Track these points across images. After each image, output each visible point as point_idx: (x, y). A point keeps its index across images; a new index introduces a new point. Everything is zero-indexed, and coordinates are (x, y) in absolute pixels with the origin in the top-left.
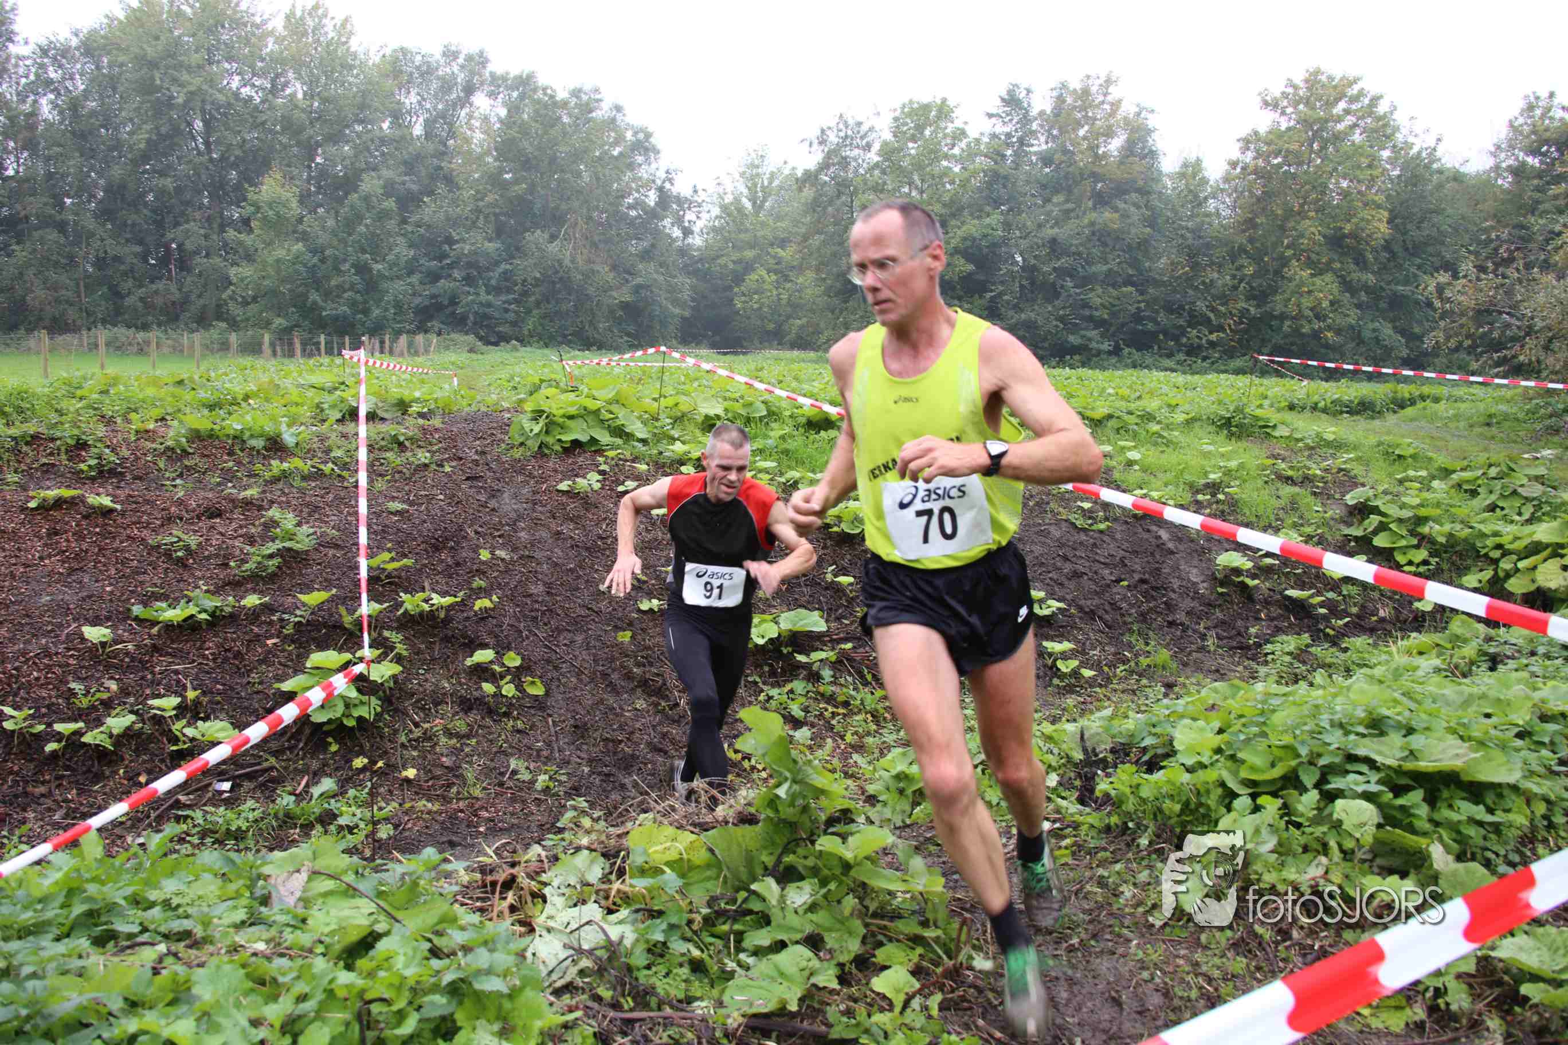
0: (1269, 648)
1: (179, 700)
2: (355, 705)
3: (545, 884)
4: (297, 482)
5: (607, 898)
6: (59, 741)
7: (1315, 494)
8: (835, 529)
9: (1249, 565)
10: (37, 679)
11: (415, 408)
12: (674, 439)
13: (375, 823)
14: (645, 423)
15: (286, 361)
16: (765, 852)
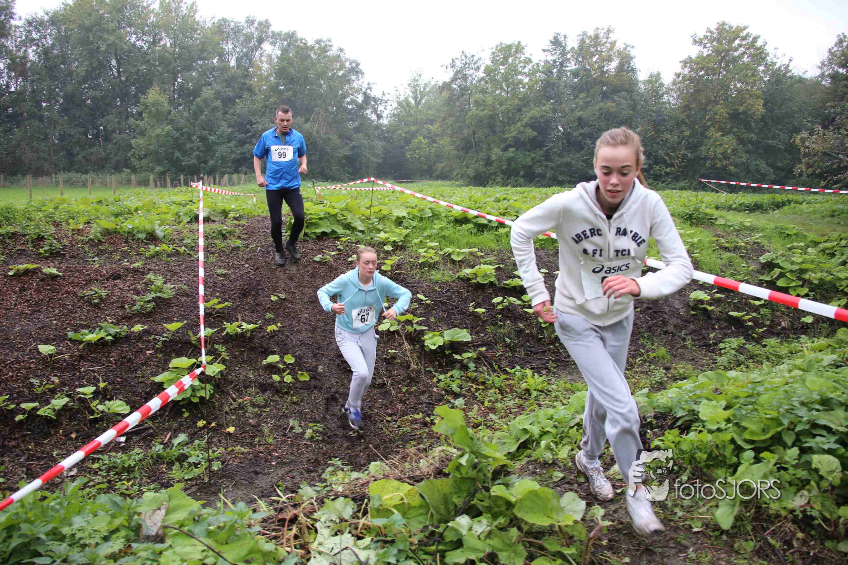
0: (722, 345)
1: (94, 388)
2: (198, 390)
3: (316, 520)
4: (164, 258)
5: (356, 528)
6: (24, 414)
7: (741, 257)
8: (474, 281)
9: (709, 298)
10: (12, 377)
11: (232, 215)
12: (380, 231)
13: (210, 461)
14: (363, 221)
15: (162, 189)
16: (455, 496)
